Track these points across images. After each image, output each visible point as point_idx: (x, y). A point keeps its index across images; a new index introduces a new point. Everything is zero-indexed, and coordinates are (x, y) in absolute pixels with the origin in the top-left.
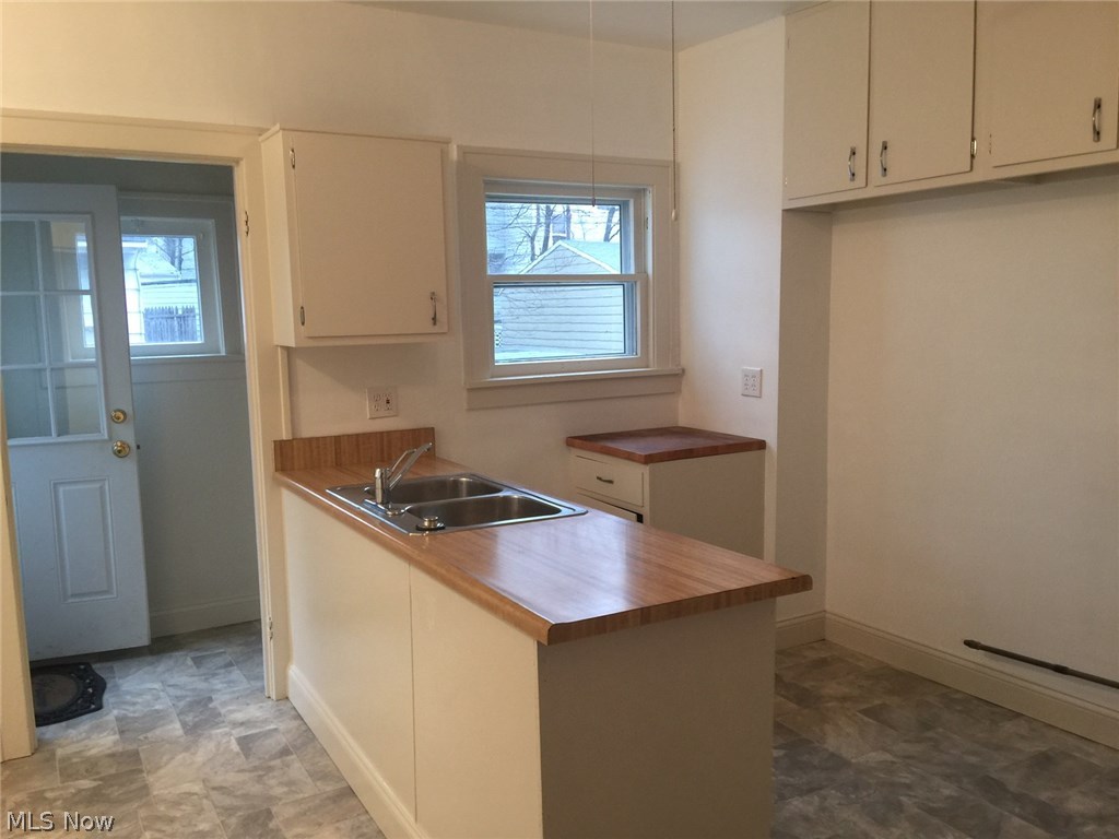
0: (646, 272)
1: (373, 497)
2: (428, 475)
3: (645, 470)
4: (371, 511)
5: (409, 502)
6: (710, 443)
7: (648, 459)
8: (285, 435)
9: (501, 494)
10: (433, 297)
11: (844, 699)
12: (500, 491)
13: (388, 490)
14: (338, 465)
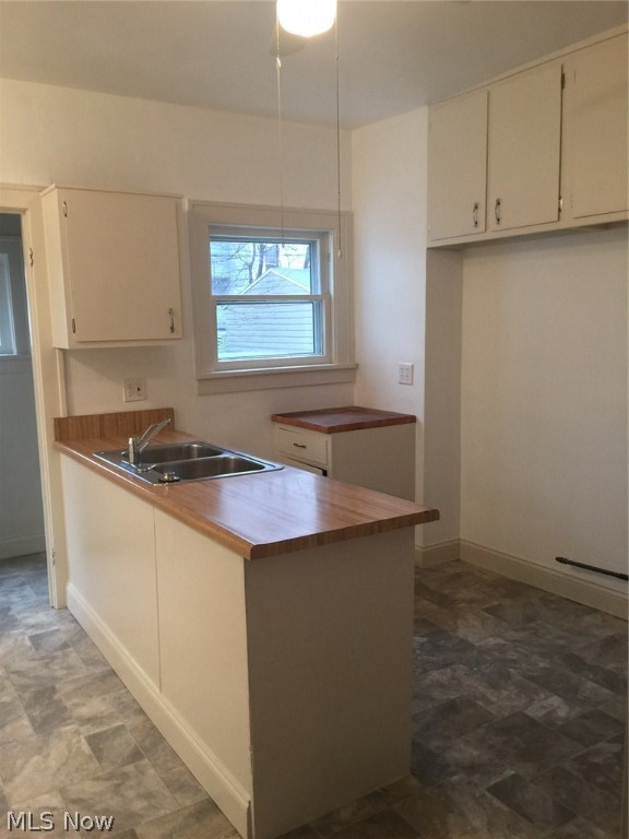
0: (329, 293)
1: (128, 459)
2: (168, 442)
3: (329, 438)
4: (127, 469)
5: (154, 463)
6: (376, 418)
7: (331, 430)
8: (62, 414)
9: (221, 456)
10: (171, 312)
11: (471, 601)
12: (221, 453)
13: (138, 453)
14: (102, 436)
